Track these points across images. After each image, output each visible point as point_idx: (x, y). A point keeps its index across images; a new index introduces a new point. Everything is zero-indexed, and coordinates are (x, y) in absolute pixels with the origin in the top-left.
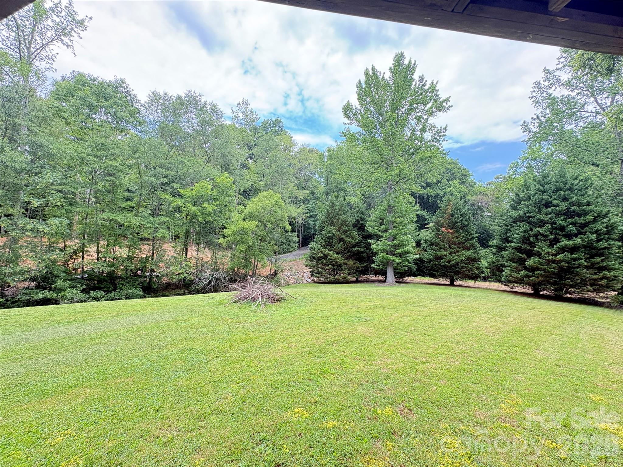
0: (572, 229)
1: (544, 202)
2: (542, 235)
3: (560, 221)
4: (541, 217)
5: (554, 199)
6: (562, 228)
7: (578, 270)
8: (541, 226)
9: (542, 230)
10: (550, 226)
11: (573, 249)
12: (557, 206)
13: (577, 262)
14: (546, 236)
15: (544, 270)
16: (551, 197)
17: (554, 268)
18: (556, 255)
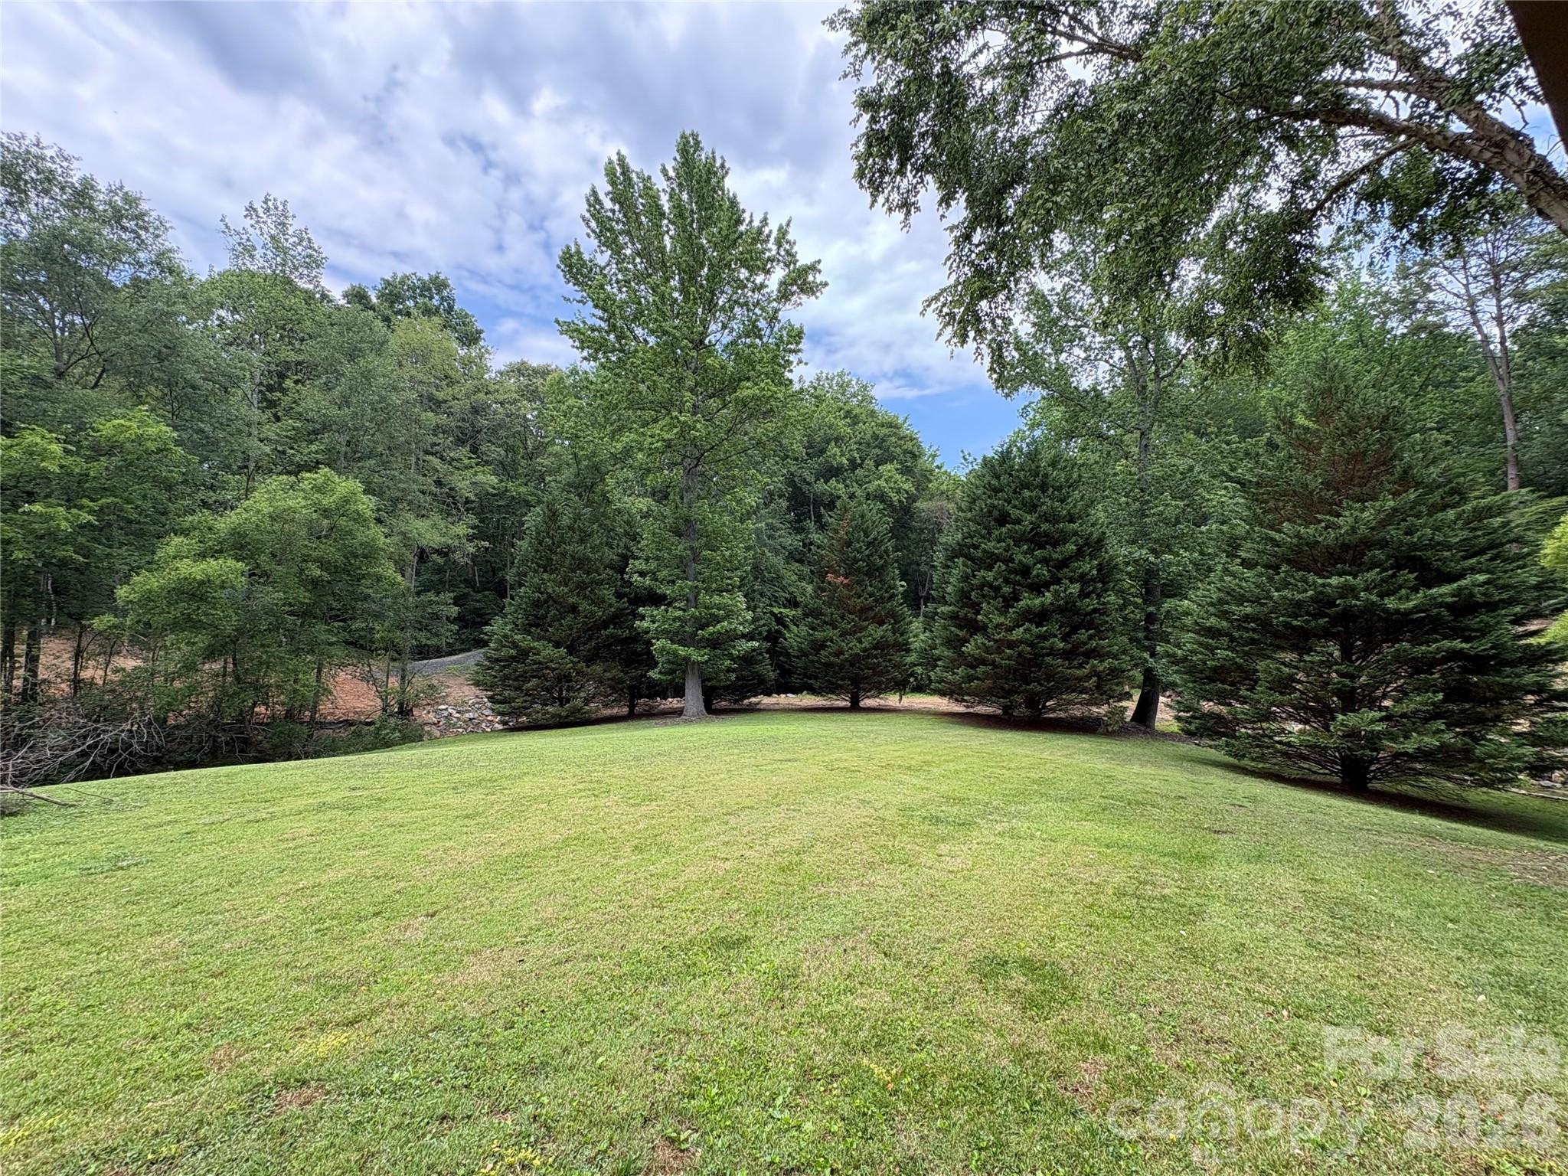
0: (1040, 571)
1: (996, 513)
2: (991, 586)
3: (1020, 556)
4: (990, 546)
5: (1015, 507)
6: (1025, 571)
7: (1048, 659)
8: (990, 568)
9: (990, 576)
10: (1004, 567)
11: (1041, 617)
12: (1018, 522)
13: (1047, 644)
14: (997, 589)
15: (993, 663)
16: (1009, 503)
17: (1009, 658)
18: (1010, 630)
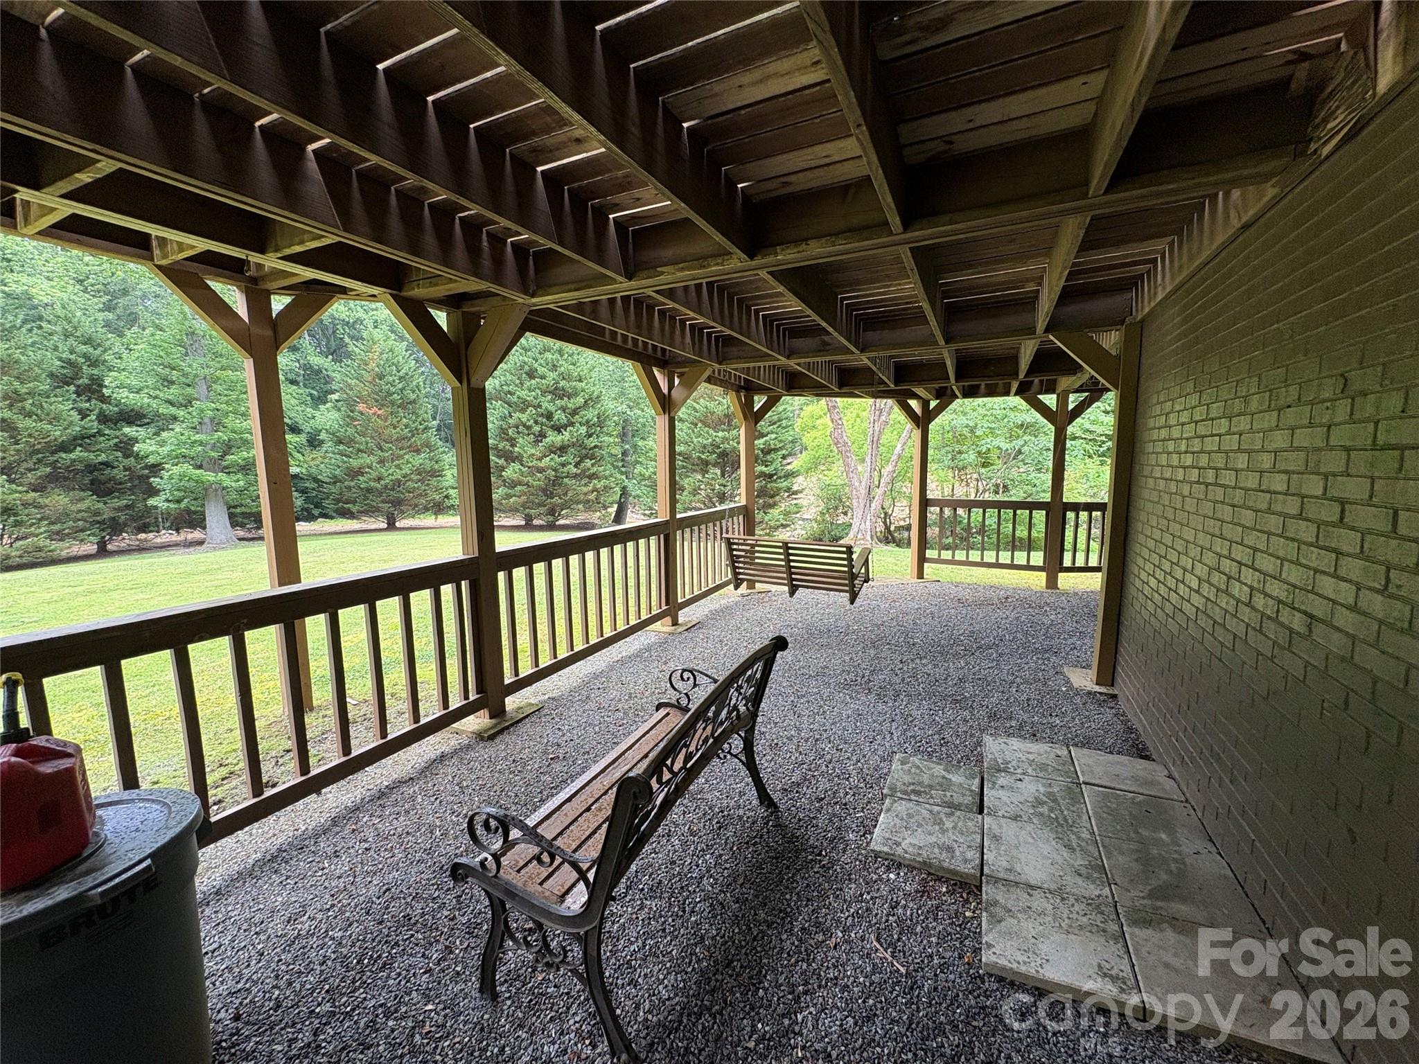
0: (560, 417)
1: (527, 368)
2: (524, 425)
3: (547, 404)
4: (523, 394)
5: (541, 365)
6: (549, 416)
7: (566, 480)
8: (523, 411)
9: (524, 417)
10: (534, 411)
11: (562, 449)
12: (543, 377)
13: (565, 470)
14: (529, 428)
15: (527, 484)
16: (537, 361)
17: (539, 480)
18: (540, 459)
